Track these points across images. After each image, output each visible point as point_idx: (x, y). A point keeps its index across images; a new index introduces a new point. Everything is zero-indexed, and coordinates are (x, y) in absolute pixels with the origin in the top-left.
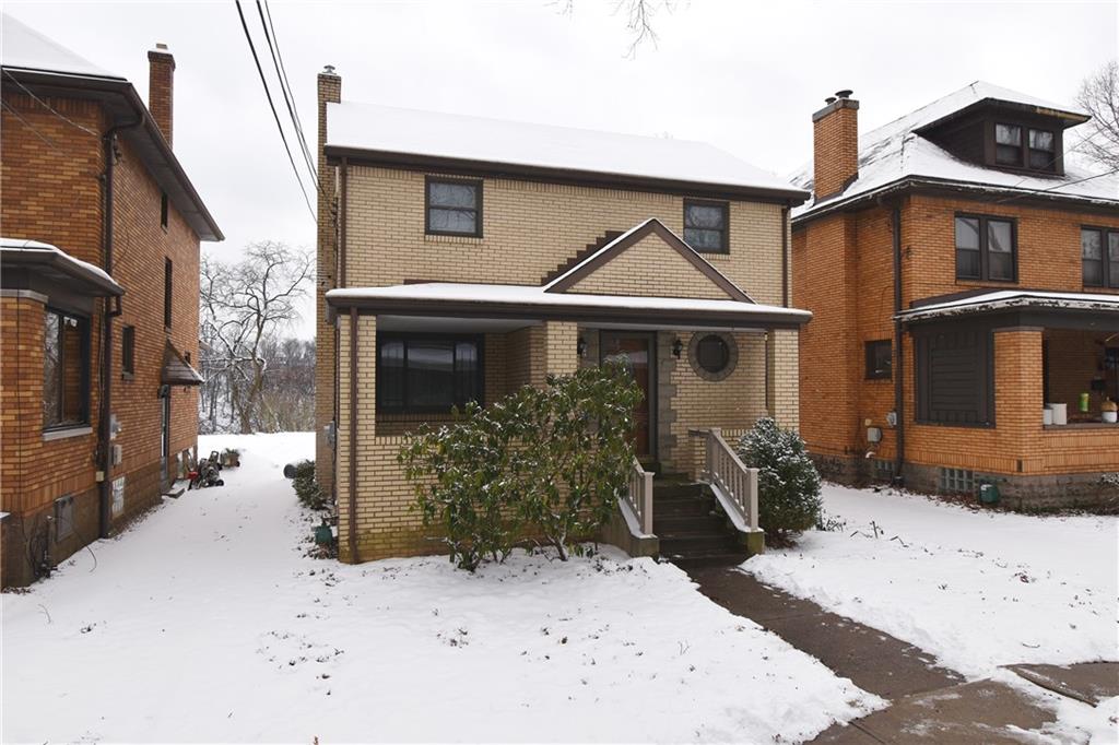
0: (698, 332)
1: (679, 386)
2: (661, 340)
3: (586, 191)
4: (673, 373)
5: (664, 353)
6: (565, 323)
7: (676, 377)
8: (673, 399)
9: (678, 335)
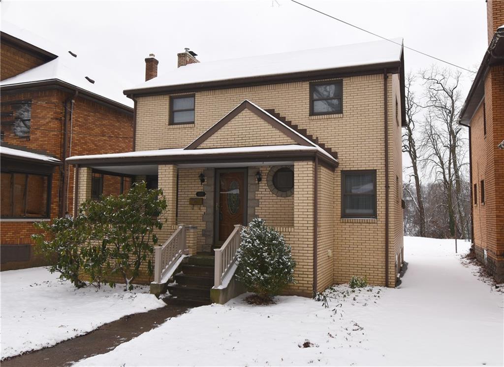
0: (274, 166)
1: (260, 201)
2: (250, 172)
3: (248, 89)
4: (257, 193)
5: (252, 180)
6: (167, 166)
7: (258, 195)
8: (256, 208)
9: (261, 169)
